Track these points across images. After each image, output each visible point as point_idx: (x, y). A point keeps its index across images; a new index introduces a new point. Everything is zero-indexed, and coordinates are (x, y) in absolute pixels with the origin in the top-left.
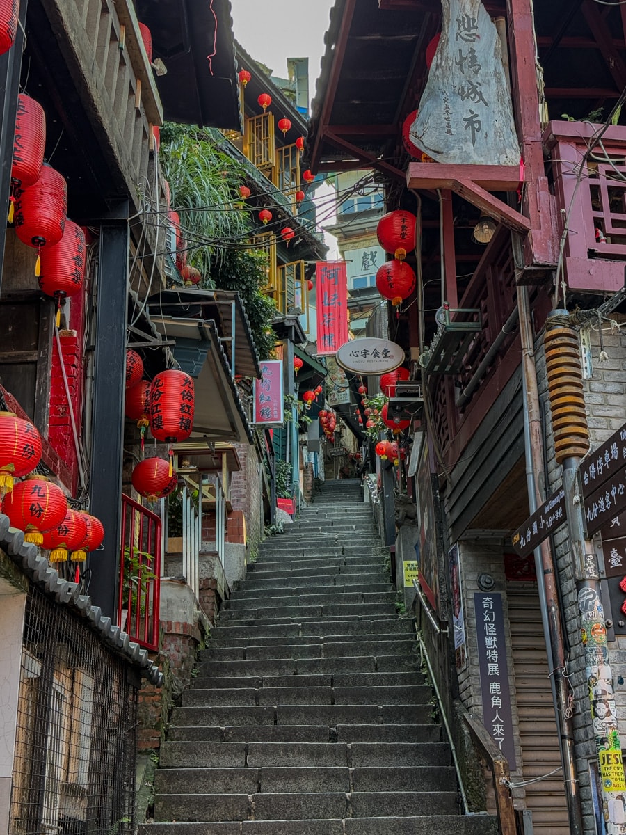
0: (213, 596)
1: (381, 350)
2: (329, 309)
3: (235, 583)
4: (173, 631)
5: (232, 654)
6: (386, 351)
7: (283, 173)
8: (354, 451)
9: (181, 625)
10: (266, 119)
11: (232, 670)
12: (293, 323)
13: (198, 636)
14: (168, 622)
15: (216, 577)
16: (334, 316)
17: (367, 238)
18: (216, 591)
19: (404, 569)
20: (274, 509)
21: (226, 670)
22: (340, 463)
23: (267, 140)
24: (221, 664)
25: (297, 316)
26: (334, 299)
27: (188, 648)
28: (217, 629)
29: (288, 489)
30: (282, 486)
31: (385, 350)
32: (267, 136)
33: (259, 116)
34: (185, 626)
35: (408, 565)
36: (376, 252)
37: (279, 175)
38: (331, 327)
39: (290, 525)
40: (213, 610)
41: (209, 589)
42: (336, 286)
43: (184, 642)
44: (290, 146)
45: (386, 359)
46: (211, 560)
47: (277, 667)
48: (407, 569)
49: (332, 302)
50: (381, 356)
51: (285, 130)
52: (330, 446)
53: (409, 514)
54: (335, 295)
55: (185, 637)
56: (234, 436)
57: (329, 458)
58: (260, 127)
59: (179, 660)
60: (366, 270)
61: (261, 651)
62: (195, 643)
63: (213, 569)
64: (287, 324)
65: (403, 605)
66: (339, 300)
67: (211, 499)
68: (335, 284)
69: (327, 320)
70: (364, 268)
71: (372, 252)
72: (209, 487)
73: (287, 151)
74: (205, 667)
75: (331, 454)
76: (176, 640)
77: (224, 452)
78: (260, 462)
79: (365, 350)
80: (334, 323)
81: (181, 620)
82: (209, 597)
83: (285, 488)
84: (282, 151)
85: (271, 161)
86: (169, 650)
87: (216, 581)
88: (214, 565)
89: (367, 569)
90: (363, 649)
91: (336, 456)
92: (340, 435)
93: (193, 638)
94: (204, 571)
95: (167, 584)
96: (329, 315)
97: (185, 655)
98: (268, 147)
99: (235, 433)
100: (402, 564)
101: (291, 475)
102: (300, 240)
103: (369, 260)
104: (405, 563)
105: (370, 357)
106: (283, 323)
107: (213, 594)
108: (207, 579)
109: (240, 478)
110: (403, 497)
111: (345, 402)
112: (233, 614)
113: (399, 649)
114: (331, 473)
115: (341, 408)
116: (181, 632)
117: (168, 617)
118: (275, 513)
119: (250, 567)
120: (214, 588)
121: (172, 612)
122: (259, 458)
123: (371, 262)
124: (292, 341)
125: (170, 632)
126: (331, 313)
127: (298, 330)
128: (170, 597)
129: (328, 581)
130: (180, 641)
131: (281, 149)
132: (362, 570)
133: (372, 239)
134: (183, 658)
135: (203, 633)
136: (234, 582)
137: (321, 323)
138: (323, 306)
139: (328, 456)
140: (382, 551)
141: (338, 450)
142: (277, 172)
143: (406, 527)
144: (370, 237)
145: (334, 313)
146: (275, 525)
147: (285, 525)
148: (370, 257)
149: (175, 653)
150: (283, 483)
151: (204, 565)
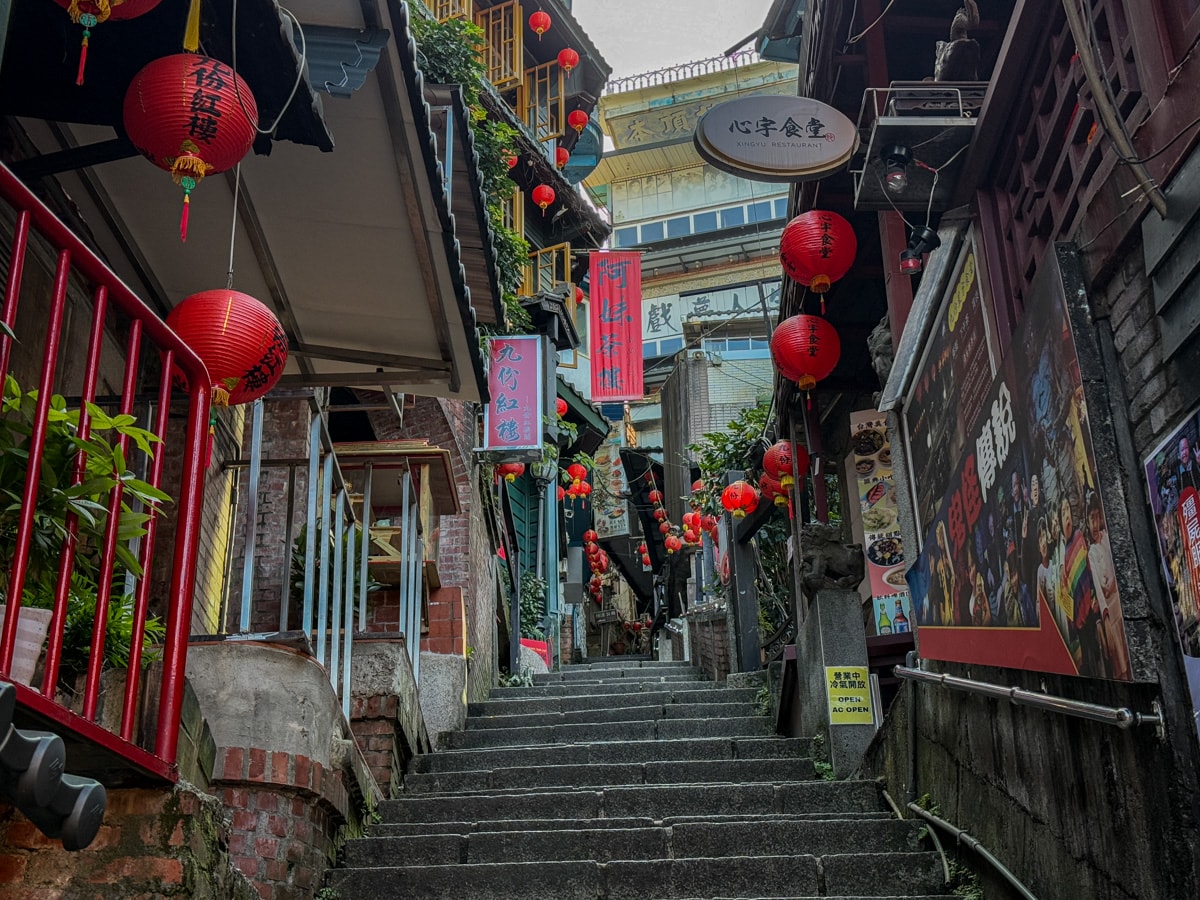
0: (391, 736)
1: (803, 122)
2: (611, 325)
3: (442, 737)
4: (267, 777)
5: (430, 851)
6: (816, 126)
7: (535, 107)
8: (632, 618)
9: (291, 763)
10: (510, 12)
11: (430, 890)
12: (555, 308)
13: (341, 801)
14: (253, 751)
15: (398, 690)
16: (619, 339)
17: (657, 283)
18: (396, 724)
19: (828, 685)
20: (517, 647)
21: (412, 891)
22: (610, 636)
23: (511, 44)
24: (400, 874)
25: (563, 297)
26: (621, 311)
27: (307, 828)
28: (395, 805)
29: (540, 625)
30: (530, 617)
31: (814, 122)
32: (511, 36)
33: (497, 7)
34: (302, 765)
35: (838, 675)
36: (670, 305)
37: (529, 111)
38: (615, 355)
39: (544, 677)
40: (390, 767)
41: (380, 718)
42: (624, 289)
43: (297, 812)
44: (548, 65)
45: (816, 141)
46: (387, 652)
47: (551, 883)
48: (834, 684)
49: (616, 316)
50: (805, 133)
51: (540, 30)
52: (595, 607)
53: (834, 567)
54: (621, 305)
55: (302, 795)
56: (447, 370)
57: (594, 628)
58: (500, 24)
59: (282, 858)
60: (654, 331)
61: (508, 845)
62: (332, 821)
63: (391, 672)
64: (546, 306)
65: (828, 766)
66: (628, 312)
67: (393, 556)
68: (621, 287)
69: (607, 345)
70: (651, 329)
71: (663, 305)
72: (391, 533)
73: (542, 73)
74: (355, 882)
75: (597, 619)
76: (276, 803)
77: (425, 463)
78: (493, 552)
79: (765, 119)
80: (619, 349)
81: (292, 750)
82: (380, 736)
83: (534, 622)
84: (534, 73)
85: (516, 75)
86: (254, 830)
87: (396, 701)
88: (394, 664)
89: (724, 712)
90: (776, 842)
91: (603, 624)
92: (610, 591)
93: (323, 803)
94: (369, 678)
95: (257, 654)
96: (612, 336)
97: (299, 847)
98: (511, 66)
99: (449, 365)
100: (823, 674)
101: (545, 600)
102: (564, 210)
103: (659, 316)
104: (830, 672)
105: (778, 136)
106: (538, 305)
107: (391, 730)
108: (378, 695)
109: (456, 550)
110: (819, 528)
111: (622, 533)
112: (437, 783)
113: (874, 841)
114: (596, 650)
115: (613, 545)
116: (290, 782)
117: (256, 739)
118: (518, 655)
119: (474, 710)
120: (393, 715)
121: (268, 727)
122: (492, 544)
123: (662, 321)
124: (553, 340)
125: (260, 778)
126: (615, 334)
127: (565, 323)
128: (264, 687)
129: (642, 733)
130: (286, 808)
131: (532, 70)
132: (711, 713)
133: (663, 285)
134: (291, 853)
135: (357, 801)
136: (440, 733)
137: (598, 350)
138: (600, 321)
139: (591, 624)
140: (750, 681)
141: (608, 614)
142: (526, 105)
143: (827, 592)
144: (661, 283)
145: (620, 333)
146: (518, 674)
147: (535, 678)
148: (660, 312)
149: (271, 840)
150: (532, 613)
151: (371, 664)
